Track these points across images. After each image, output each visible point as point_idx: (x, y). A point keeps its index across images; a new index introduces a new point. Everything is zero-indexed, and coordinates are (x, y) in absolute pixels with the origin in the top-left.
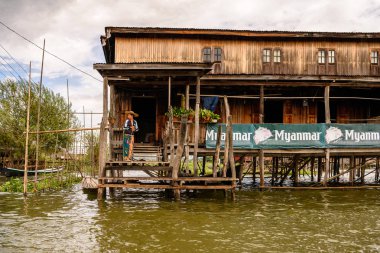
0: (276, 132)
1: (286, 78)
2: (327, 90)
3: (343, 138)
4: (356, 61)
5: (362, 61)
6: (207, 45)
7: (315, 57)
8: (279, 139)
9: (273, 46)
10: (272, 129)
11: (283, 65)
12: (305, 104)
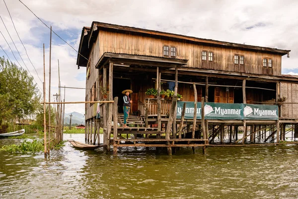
0: (216, 108)
1: (222, 73)
2: (244, 82)
3: (253, 113)
4: (255, 64)
5: (259, 64)
6: (166, 44)
7: (232, 59)
8: (218, 113)
9: (208, 49)
10: (213, 106)
11: (214, 63)
12: (228, 90)
